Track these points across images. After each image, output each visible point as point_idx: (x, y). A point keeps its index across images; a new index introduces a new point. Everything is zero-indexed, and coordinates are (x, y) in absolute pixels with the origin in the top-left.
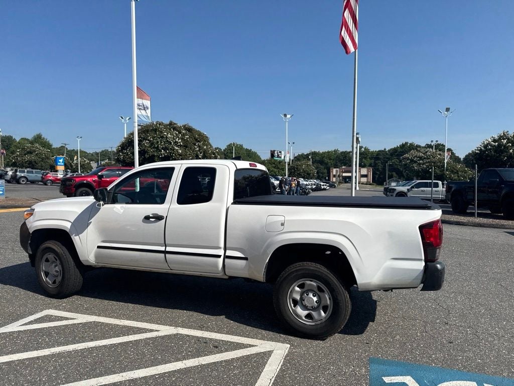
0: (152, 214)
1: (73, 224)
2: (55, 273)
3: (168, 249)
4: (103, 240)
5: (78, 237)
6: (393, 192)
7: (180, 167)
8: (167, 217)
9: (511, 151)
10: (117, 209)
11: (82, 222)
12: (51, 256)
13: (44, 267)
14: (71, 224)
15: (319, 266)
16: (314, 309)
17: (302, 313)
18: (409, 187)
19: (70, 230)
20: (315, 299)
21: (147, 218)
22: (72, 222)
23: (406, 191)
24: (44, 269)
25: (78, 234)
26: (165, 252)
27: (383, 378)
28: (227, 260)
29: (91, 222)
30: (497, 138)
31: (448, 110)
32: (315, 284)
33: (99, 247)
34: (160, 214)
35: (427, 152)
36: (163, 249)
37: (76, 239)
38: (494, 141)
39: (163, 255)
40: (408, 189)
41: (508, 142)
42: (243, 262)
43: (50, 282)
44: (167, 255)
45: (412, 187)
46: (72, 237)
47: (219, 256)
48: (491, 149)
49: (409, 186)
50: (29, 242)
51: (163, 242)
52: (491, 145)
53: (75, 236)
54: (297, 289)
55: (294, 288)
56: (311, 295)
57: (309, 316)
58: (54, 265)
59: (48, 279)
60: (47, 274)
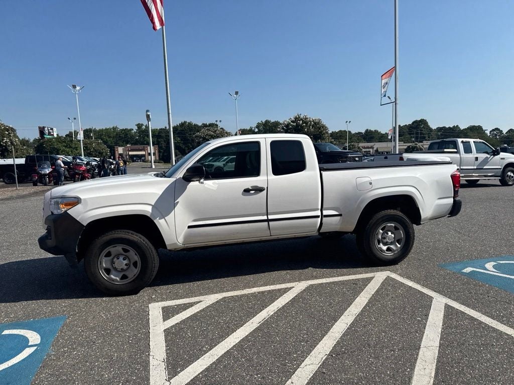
0: (251, 187)
1: (154, 207)
2: (125, 267)
3: (270, 217)
4: (193, 219)
5: (163, 220)
6: (212, 167)
7: (265, 140)
8: (267, 188)
9: (306, 130)
10: (209, 185)
11: (167, 202)
12: (119, 248)
13: (105, 263)
14: (151, 207)
15: (395, 211)
16: (391, 243)
17: (385, 248)
18: (224, 163)
19: (152, 214)
20: (393, 235)
21: (247, 191)
22: (153, 204)
23: (222, 166)
24: (104, 266)
25: (163, 217)
26: (268, 221)
27: (463, 271)
28: (324, 219)
29: (178, 202)
30: (293, 119)
31: (237, 93)
32: (393, 225)
33: (189, 227)
34: (260, 185)
35: (216, 131)
36: (265, 218)
37: (161, 223)
38: (292, 122)
39: (266, 223)
40: (224, 164)
41: (303, 123)
42: (338, 218)
43: (118, 279)
44: (270, 223)
45: (227, 162)
46: (155, 221)
47: (318, 217)
48: (291, 128)
49: (224, 161)
50: (80, 237)
51: (265, 211)
52: (291, 125)
53: (159, 219)
54: (381, 231)
55: (379, 231)
56: (390, 233)
57: (389, 249)
58: (121, 258)
59: (112, 276)
60: (108, 271)
